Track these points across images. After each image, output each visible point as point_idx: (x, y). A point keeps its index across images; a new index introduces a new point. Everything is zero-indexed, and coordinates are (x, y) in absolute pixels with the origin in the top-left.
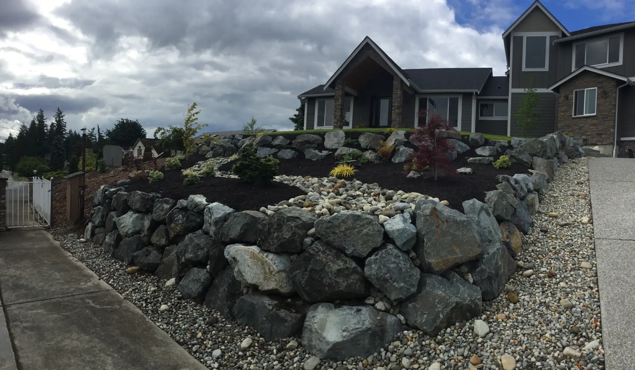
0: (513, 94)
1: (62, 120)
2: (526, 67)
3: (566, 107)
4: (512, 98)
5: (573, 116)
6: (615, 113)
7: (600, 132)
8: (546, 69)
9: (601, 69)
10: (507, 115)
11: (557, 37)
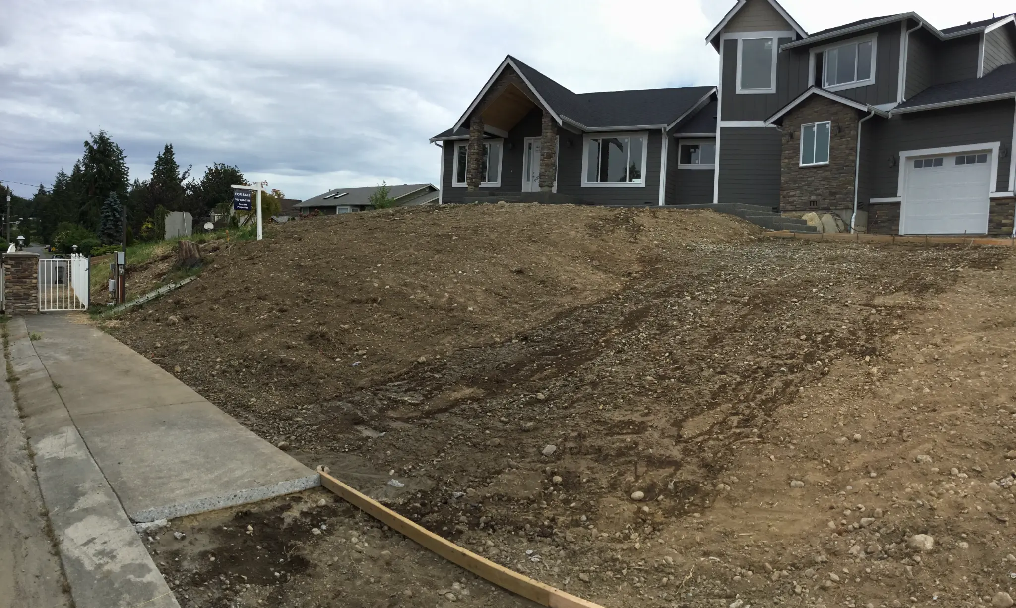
0: (722, 129)
1: (123, 163)
2: (743, 87)
3: (791, 151)
4: (721, 135)
5: (801, 165)
6: (855, 161)
7: (834, 191)
8: (773, 90)
9: (836, 93)
10: (714, 162)
11: (789, 40)
